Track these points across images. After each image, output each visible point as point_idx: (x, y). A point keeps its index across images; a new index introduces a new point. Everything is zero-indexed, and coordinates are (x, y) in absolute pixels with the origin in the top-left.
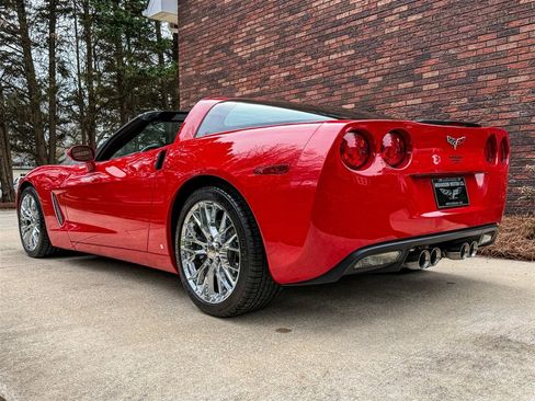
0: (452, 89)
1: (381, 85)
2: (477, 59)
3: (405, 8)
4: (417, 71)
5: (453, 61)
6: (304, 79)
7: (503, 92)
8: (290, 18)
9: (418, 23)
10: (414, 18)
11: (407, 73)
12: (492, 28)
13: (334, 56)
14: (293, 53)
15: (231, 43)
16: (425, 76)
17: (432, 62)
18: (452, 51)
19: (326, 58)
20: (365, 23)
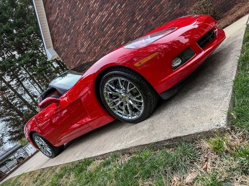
0: (147, 17)
1: (127, 30)
2: (148, 4)
3: (119, 5)
4: (135, 19)
5: (142, 9)
6: (105, 45)
7: (161, 8)
8: (90, 31)
9: (126, 6)
11: (132, 22)
13: (109, 32)
14: (97, 40)
15: (78, 50)
16: (138, 19)
17: (137, 14)
18: (140, 7)
19: (107, 35)
20: (111, 17)
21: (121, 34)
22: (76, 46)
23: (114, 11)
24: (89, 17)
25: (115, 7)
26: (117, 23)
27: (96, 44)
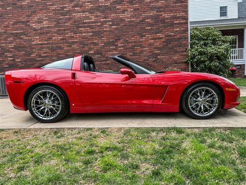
1: (104, 46)
2: (134, 42)
3: (111, 23)
4: (116, 43)
5: (127, 42)
8: (62, 17)
9: (116, 29)
10: (114, 27)
11: (113, 44)
12: (139, 34)
13: (84, 34)
15: (28, 21)
16: (119, 45)
17: (121, 41)
18: (127, 39)
19: (80, 34)
20: (96, 25)
21: (95, 44)
22: (29, 16)
23: (103, 23)
24: (73, 7)
25: (106, 22)
26: (98, 34)
27: (58, 33)
